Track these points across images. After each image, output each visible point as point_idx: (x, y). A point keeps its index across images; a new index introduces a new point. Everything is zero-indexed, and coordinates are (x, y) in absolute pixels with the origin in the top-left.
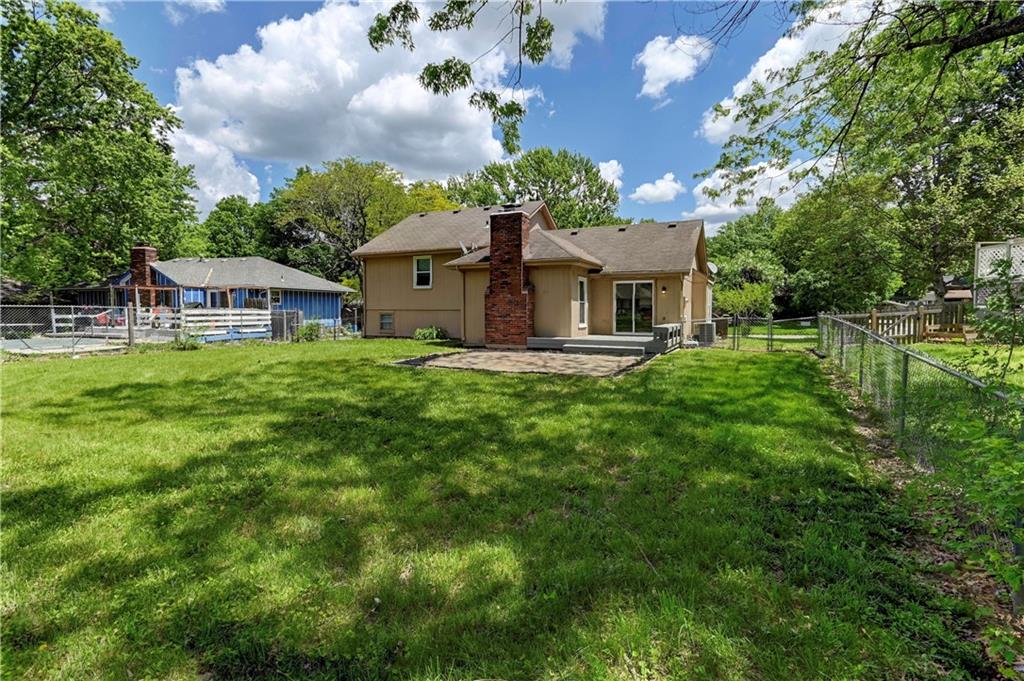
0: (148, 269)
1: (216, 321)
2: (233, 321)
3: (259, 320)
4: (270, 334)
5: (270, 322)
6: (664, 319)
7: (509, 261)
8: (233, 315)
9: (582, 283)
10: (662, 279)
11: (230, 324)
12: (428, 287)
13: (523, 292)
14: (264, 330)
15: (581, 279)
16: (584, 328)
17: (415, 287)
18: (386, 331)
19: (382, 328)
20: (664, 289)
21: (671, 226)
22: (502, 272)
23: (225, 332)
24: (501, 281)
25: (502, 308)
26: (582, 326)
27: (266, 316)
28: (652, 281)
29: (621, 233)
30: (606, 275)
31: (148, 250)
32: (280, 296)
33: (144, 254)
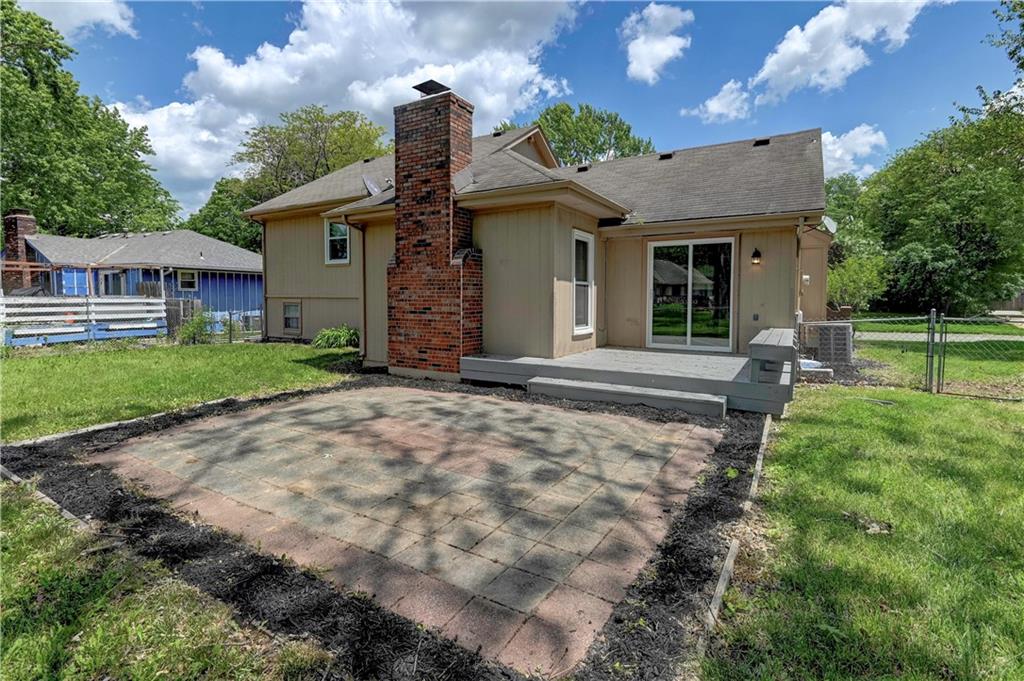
0: (21, 245)
1: (75, 313)
2: (97, 313)
3: (148, 312)
4: (165, 331)
5: (164, 314)
6: (756, 318)
7: (427, 198)
8: (96, 304)
9: (582, 246)
10: (753, 233)
11: (93, 317)
12: (346, 261)
13: (453, 262)
14: (154, 325)
15: (579, 235)
16: (589, 336)
17: (328, 261)
18: (293, 332)
19: (287, 325)
20: (757, 254)
21: (759, 143)
22: (417, 222)
23: (82, 329)
24: (414, 240)
25: (416, 294)
26: (580, 331)
27: (159, 306)
28: (731, 240)
29: (665, 162)
30: (633, 228)
31: (21, 219)
32: (196, 280)
33: (16, 224)
